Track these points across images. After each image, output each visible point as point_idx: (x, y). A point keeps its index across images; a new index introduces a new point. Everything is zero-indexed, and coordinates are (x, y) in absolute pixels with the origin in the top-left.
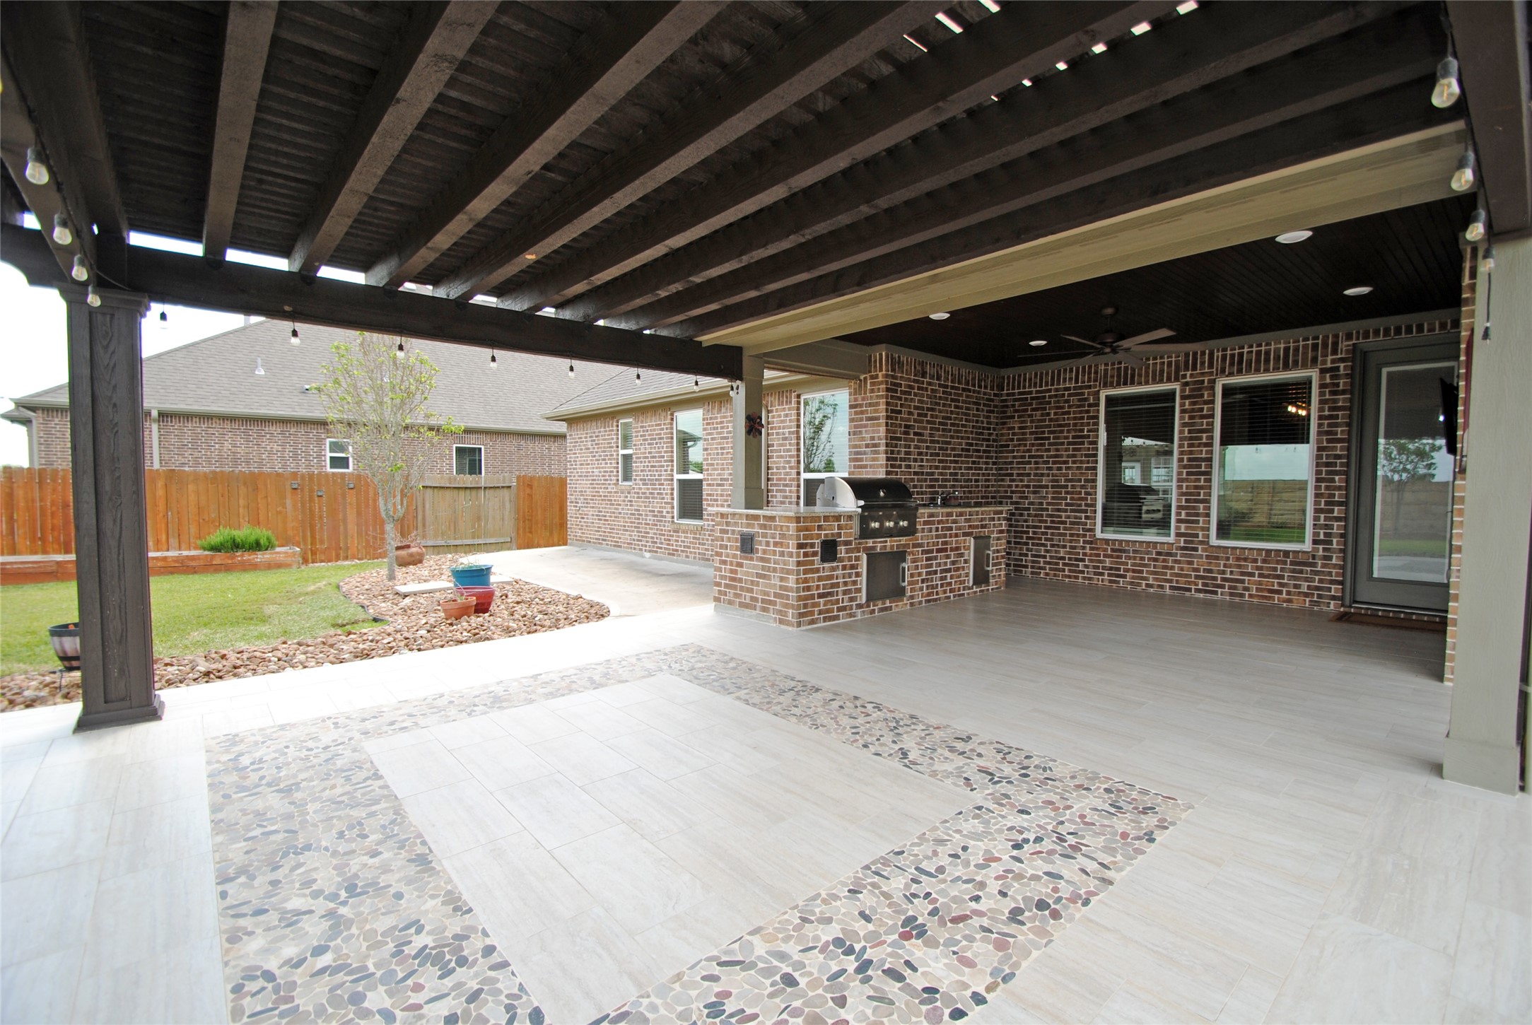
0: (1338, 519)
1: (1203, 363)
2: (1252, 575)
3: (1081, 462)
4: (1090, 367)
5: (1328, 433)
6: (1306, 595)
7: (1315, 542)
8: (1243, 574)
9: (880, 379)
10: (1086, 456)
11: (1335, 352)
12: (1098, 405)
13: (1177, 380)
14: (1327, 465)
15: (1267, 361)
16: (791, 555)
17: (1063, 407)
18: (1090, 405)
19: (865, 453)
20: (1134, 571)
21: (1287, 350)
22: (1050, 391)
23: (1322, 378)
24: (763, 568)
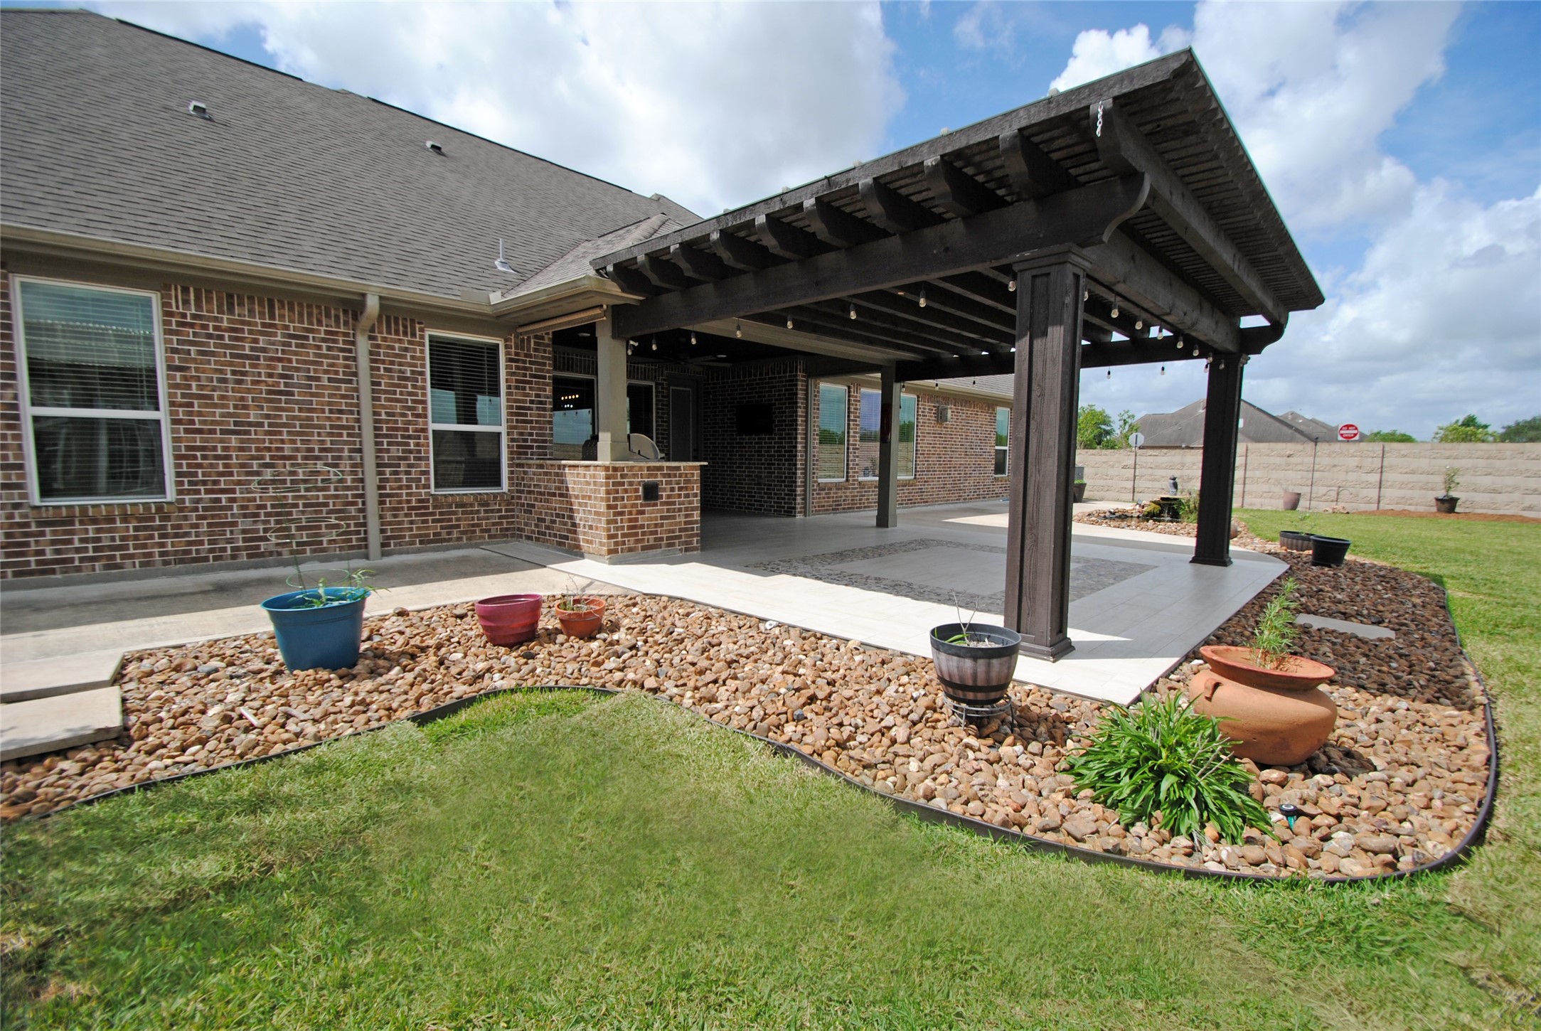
5: (661, 417)
11: (662, 375)
15: (638, 372)
16: (696, 495)
21: (645, 368)
23: (657, 388)
24: (668, 511)
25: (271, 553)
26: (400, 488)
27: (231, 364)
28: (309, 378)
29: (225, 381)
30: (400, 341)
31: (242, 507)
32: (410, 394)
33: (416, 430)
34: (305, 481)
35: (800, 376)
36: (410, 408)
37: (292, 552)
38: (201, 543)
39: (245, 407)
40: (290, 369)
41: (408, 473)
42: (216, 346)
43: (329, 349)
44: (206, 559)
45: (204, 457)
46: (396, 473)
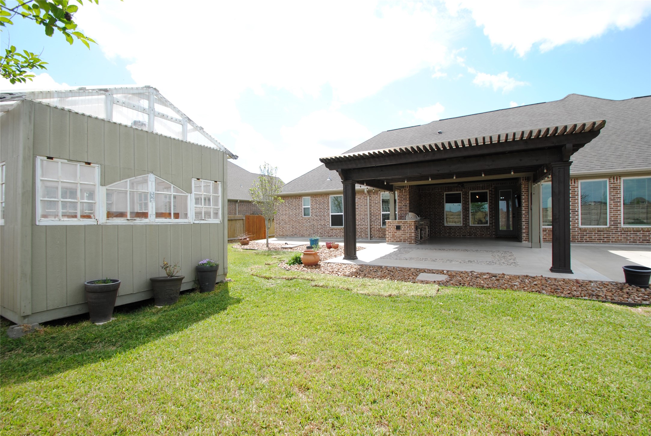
0: (494, 219)
1: (467, 188)
2: (478, 231)
4: (442, 187)
5: (491, 203)
6: (489, 234)
7: (490, 224)
8: (477, 231)
9: (407, 190)
11: (491, 187)
12: (444, 196)
13: (461, 191)
15: (479, 188)
16: (413, 229)
18: (442, 196)
19: (403, 207)
20: (454, 232)
21: (483, 186)
23: (489, 192)
24: (404, 233)
26: (375, 226)
30: (375, 196)
32: (377, 206)
33: (378, 214)
34: (360, 224)
35: (523, 182)
36: (377, 210)
40: (358, 204)
41: (376, 223)
43: (364, 200)
46: (374, 223)
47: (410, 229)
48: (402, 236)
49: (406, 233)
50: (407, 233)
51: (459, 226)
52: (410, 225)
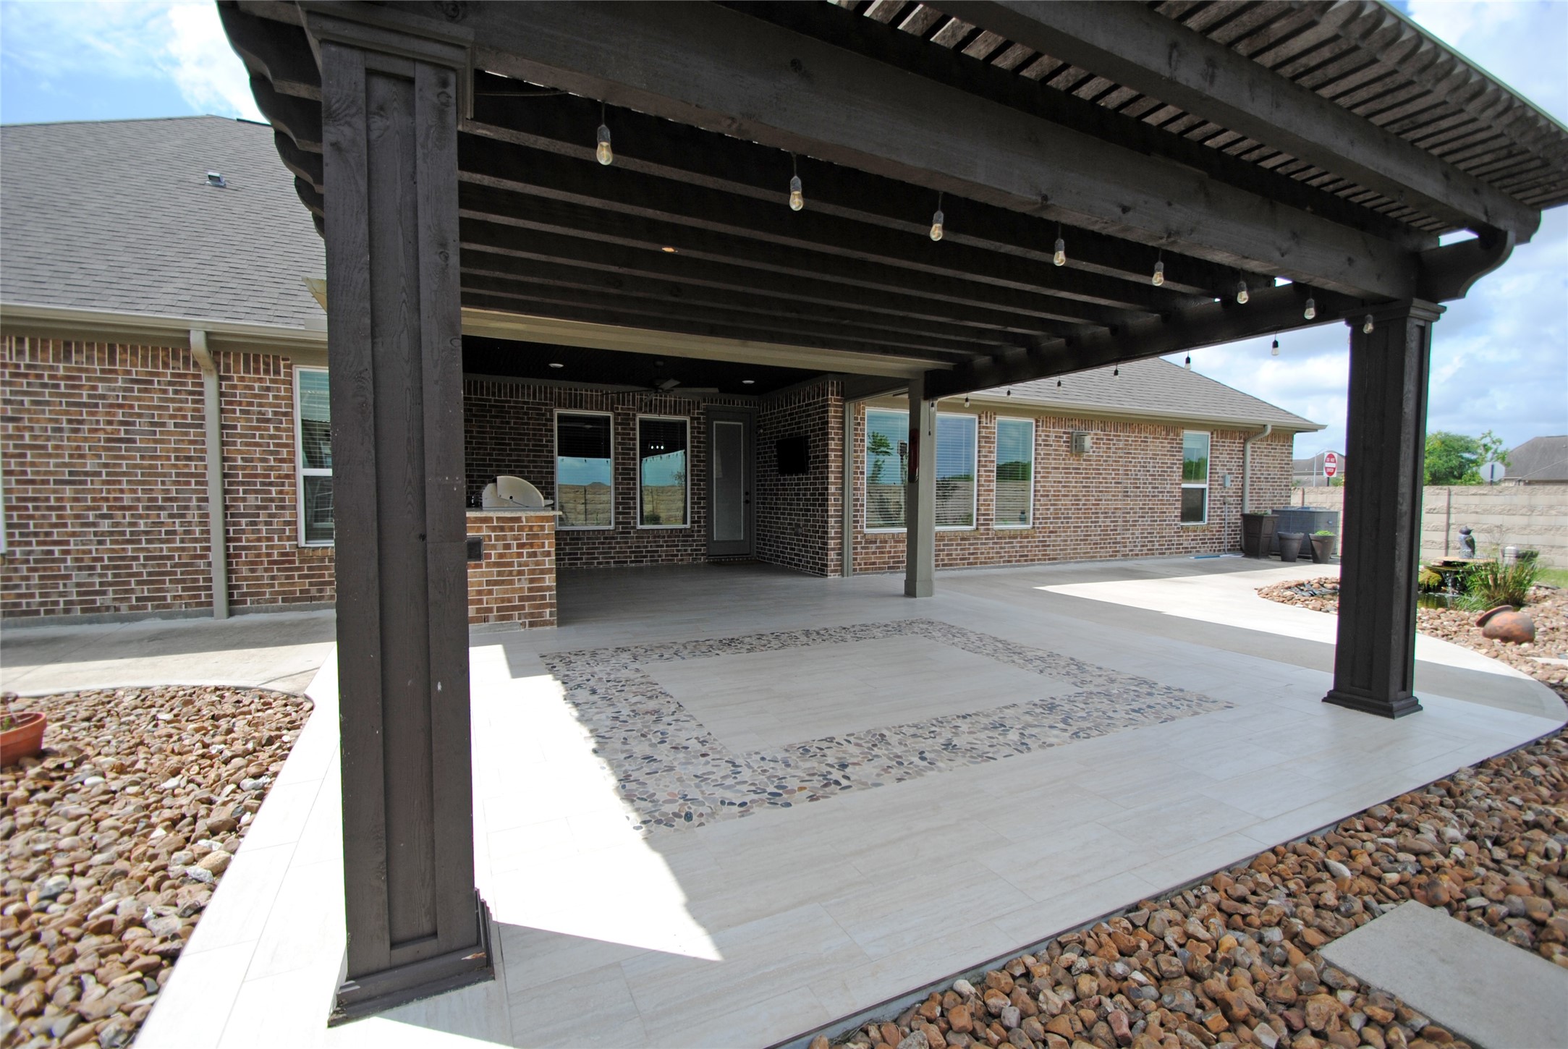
0: (703, 508)
1: (629, 401)
2: (662, 546)
3: (541, 467)
4: (546, 388)
5: (697, 456)
6: (690, 555)
7: (693, 522)
8: (658, 546)
10: (546, 462)
11: (698, 408)
12: (552, 420)
13: (612, 410)
14: (697, 475)
15: (665, 407)
17: (523, 419)
18: (547, 420)
20: (588, 554)
21: (675, 401)
22: (509, 402)
23: (691, 423)
24: (499, 574)
25: (108, 608)
26: (259, 540)
27: (67, 413)
28: (153, 424)
29: (60, 430)
30: (260, 380)
31: (77, 560)
32: (271, 437)
33: (279, 477)
34: (146, 533)
35: (833, 400)
36: (272, 453)
37: (131, 608)
38: (32, 595)
39: (82, 456)
40: (131, 415)
41: (267, 523)
42: (51, 395)
43: (176, 392)
44: (37, 612)
45: (36, 508)
46: (254, 524)
47: (534, 554)
48: (490, 592)
49: (510, 573)
50: (520, 573)
51: (604, 531)
52: (536, 536)
